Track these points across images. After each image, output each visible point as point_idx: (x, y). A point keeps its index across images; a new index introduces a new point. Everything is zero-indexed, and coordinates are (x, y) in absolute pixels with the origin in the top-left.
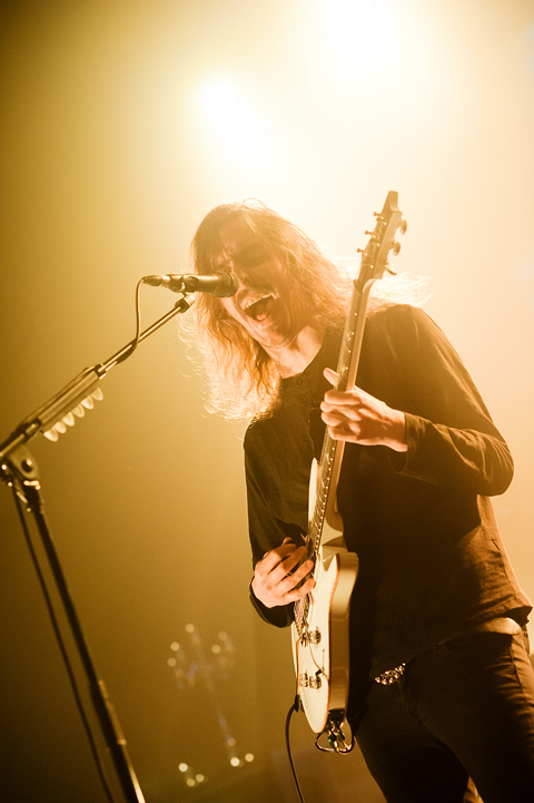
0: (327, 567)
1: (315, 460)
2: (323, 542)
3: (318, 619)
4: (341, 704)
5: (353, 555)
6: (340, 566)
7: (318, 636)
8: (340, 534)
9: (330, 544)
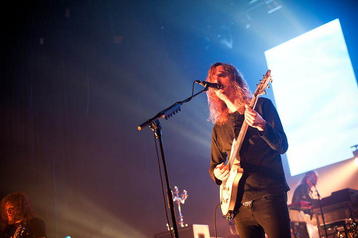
0: (234, 171)
1: (235, 139)
2: (234, 163)
3: (229, 184)
4: (232, 209)
5: (242, 169)
6: (238, 172)
7: (229, 189)
8: (239, 162)
9: (236, 164)
